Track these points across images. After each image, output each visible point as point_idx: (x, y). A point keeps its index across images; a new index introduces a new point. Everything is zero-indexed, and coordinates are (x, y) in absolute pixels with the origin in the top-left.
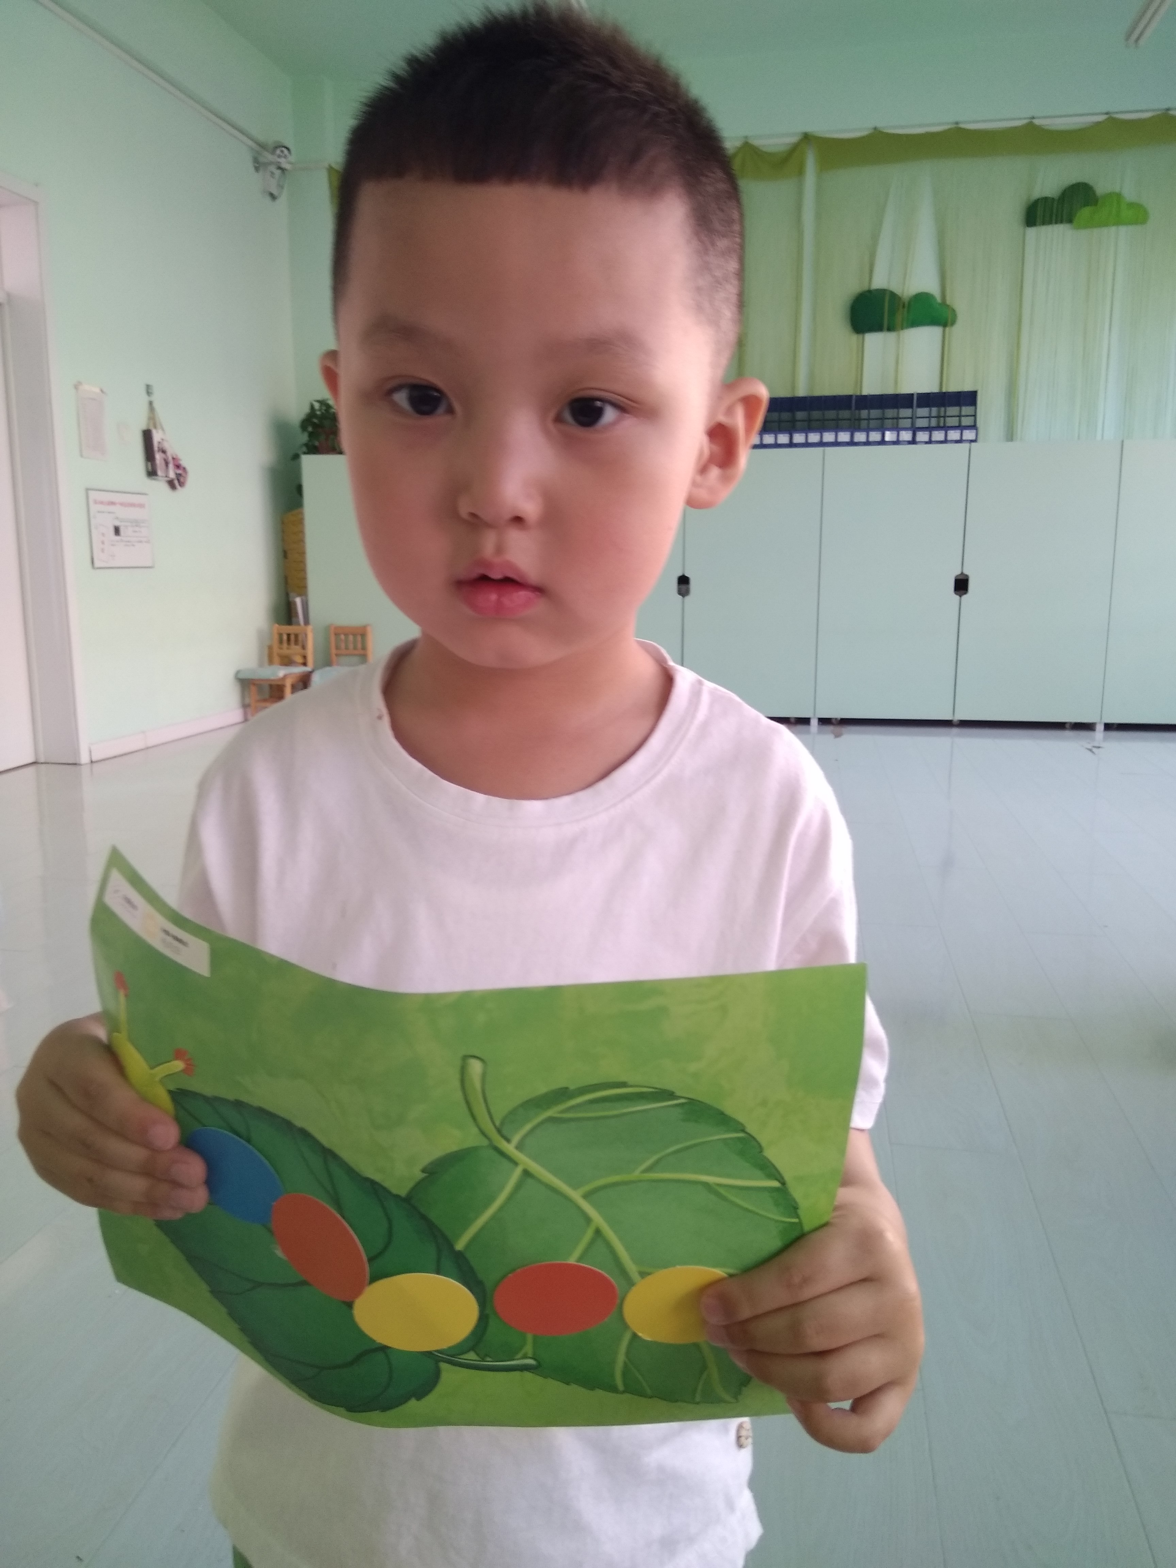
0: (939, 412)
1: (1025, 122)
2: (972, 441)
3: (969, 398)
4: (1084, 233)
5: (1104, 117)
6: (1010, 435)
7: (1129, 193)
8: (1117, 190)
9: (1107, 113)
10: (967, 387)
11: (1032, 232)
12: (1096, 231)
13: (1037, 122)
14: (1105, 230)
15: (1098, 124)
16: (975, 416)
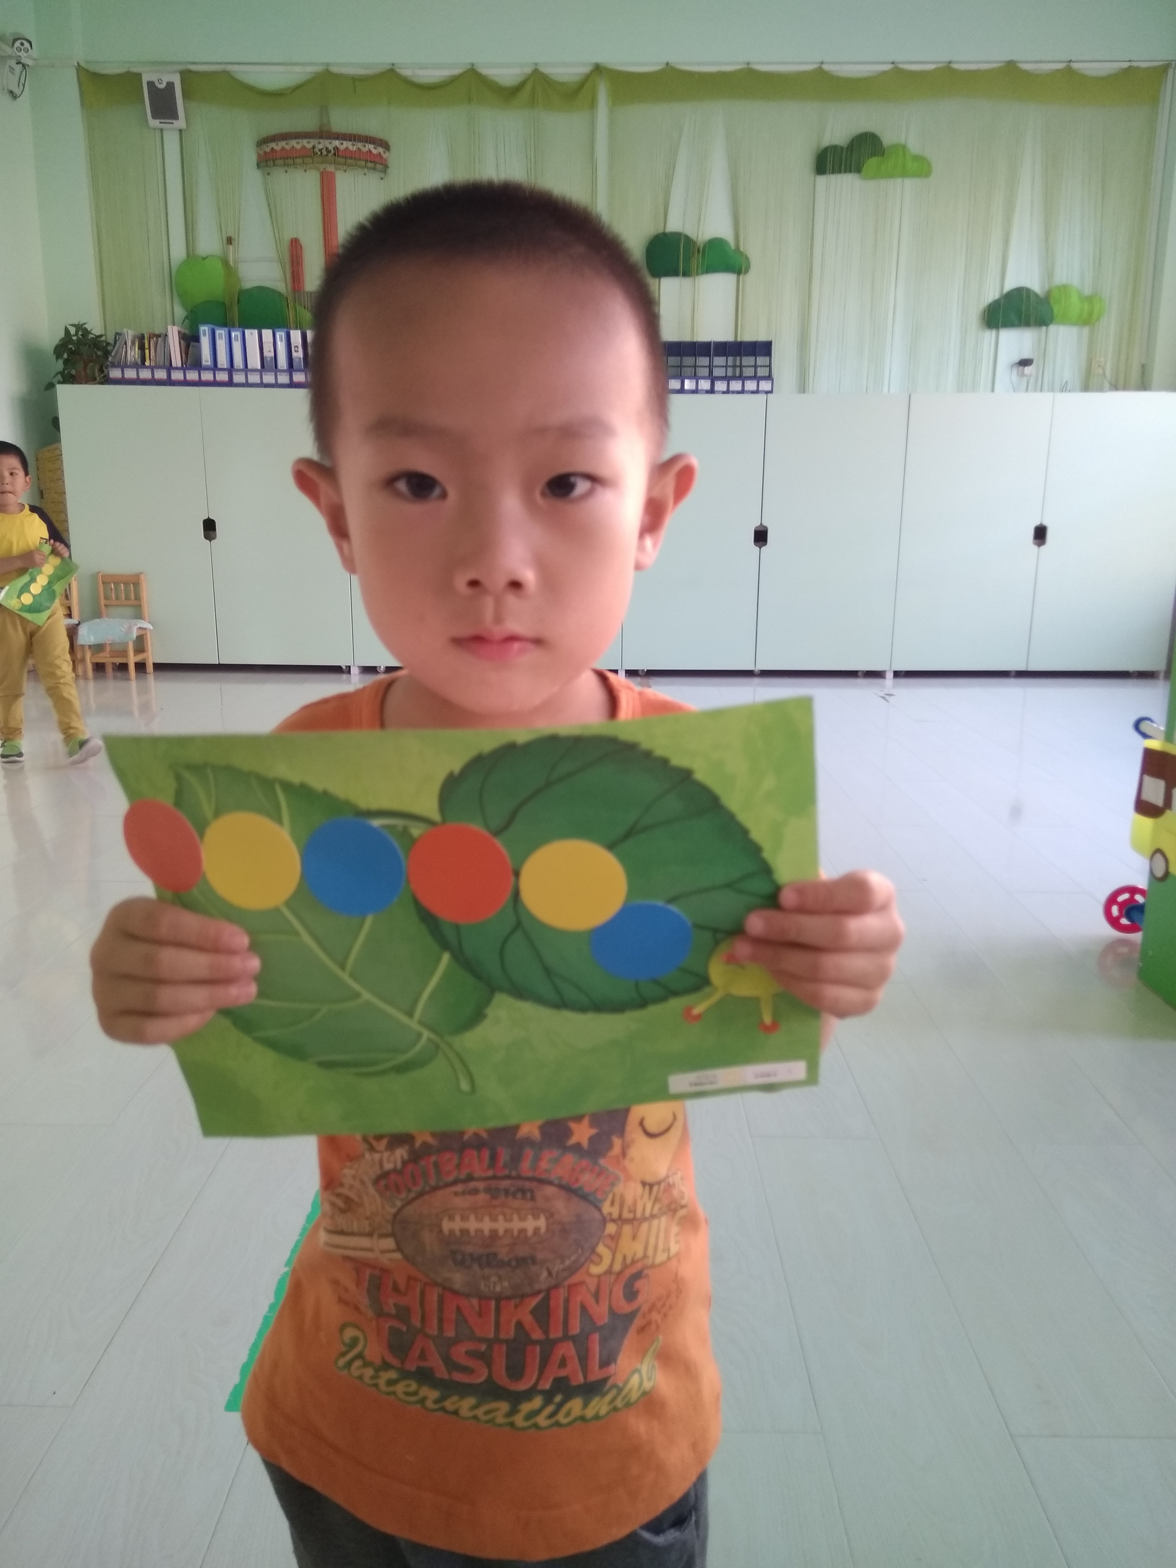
0: (735, 361)
1: (816, 66)
2: (767, 392)
3: (764, 349)
4: (872, 184)
5: (890, 66)
6: (803, 388)
7: (914, 146)
8: (903, 141)
9: (893, 63)
10: (762, 337)
11: (822, 180)
12: (883, 183)
13: (826, 67)
14: (891, 182)
15: (884, 73)
16: (770, 366)
